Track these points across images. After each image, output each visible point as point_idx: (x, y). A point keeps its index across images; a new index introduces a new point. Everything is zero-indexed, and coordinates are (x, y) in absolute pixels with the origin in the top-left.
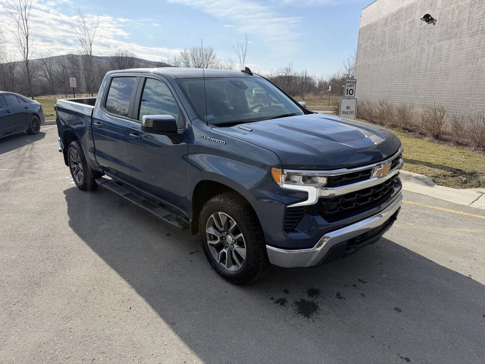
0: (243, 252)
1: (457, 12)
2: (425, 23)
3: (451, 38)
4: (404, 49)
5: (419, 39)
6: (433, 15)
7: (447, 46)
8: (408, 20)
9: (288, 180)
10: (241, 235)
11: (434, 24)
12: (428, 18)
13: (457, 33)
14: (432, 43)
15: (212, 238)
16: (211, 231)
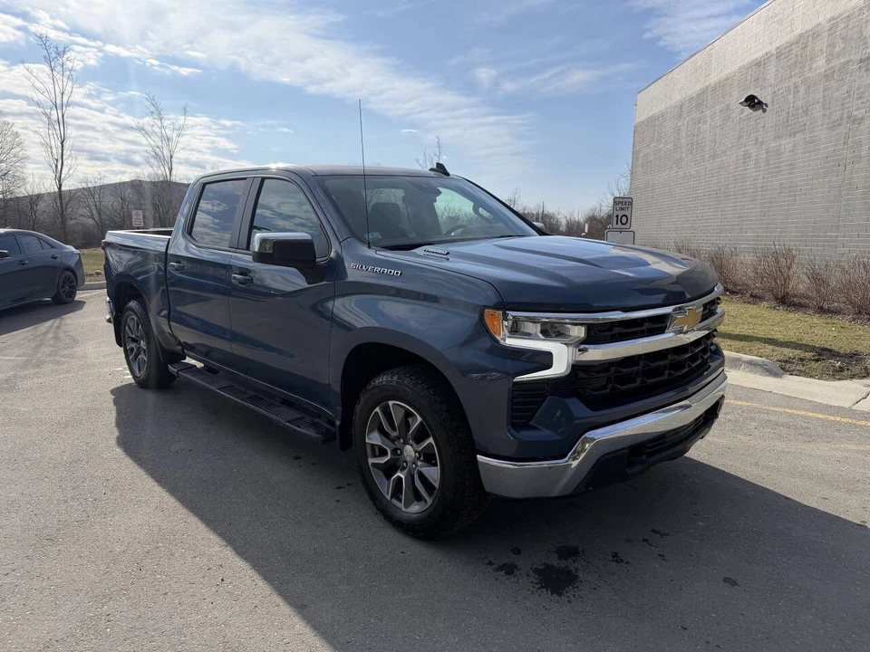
0: (433, 474)
1: (802, 89)
2: (748, 110)
3: (795, 133)
4: (714, 156)
5: (740, 137)
6: (761, 96)
7: (789, 147)
8: (718, 107)
9: (515, 331)
10: (431, 440)
11: (764, 111)
12: (752, 102)
13: (805, 125)
14: (762, 143)
15: (377, 453)
16: (374, 439)
